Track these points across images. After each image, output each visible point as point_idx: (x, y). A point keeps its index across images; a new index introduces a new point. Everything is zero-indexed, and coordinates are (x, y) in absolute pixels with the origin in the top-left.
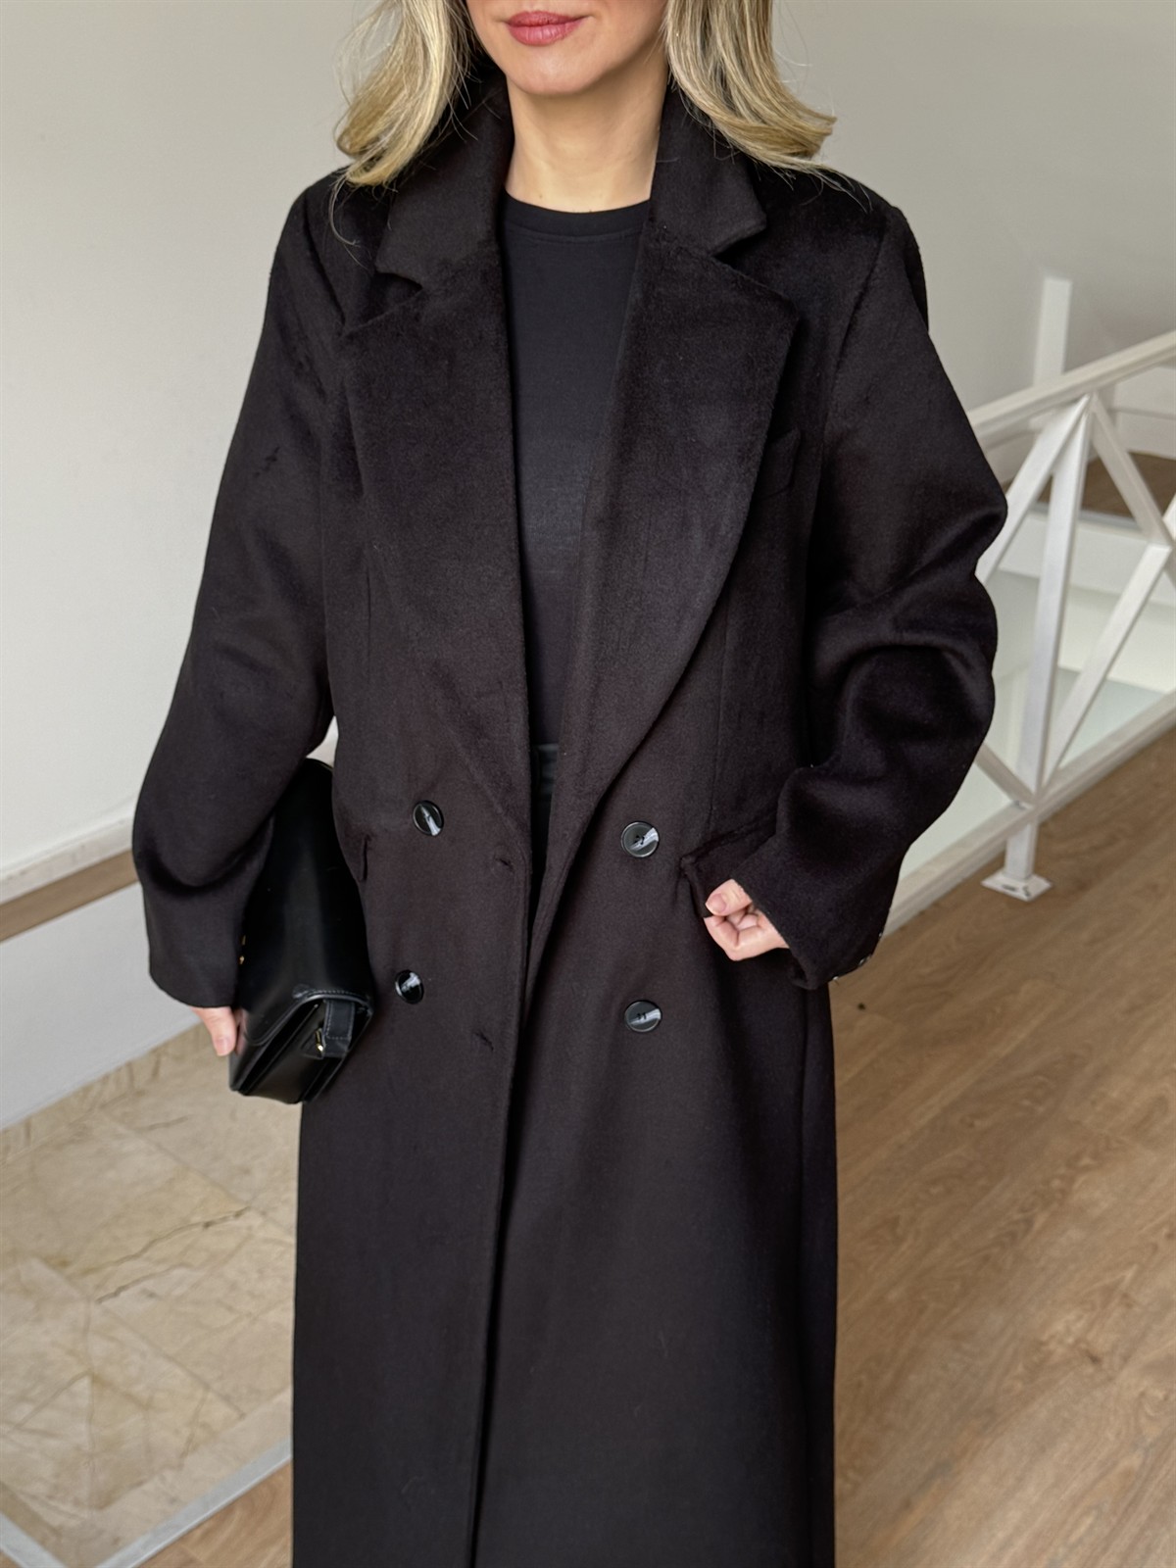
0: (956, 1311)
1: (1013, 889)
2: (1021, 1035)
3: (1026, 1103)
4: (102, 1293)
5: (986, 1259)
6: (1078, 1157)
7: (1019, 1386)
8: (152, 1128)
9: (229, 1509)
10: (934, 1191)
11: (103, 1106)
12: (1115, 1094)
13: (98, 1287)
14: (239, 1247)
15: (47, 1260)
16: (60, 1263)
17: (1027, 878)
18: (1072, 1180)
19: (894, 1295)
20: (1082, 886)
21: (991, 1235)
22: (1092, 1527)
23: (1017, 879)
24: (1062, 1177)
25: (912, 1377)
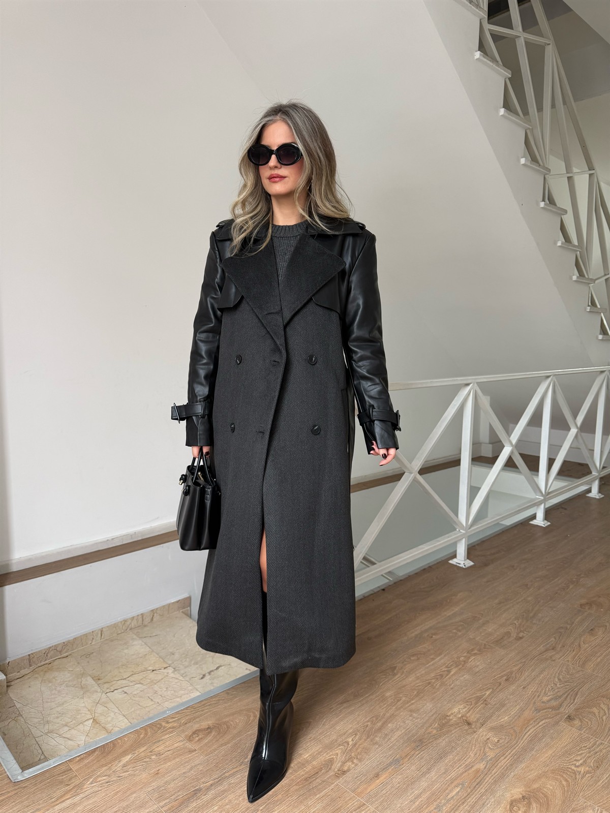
0: (413, 701)
1: (460, 564)
2: (456, 609)
3: (454, 631)
4: (108, 691)
5: (429, 683)
6: (473, 650)
7: (435, 731)
8: (145, 637)
9: (95, 750)
10: (412, 658)
11: (131, 629)
12: (490, 630)
13: (107, 688)
14: (162, 679)
15: (92, 678)
16: (97, 679)
17: (465, 560)
18: (469, 658)
19: (388, 694)
20: (486, 565)
21: (433, 675)
22: (458, 792)
23: (461, 560)
24: (465, 657)
25: (389, 725)
